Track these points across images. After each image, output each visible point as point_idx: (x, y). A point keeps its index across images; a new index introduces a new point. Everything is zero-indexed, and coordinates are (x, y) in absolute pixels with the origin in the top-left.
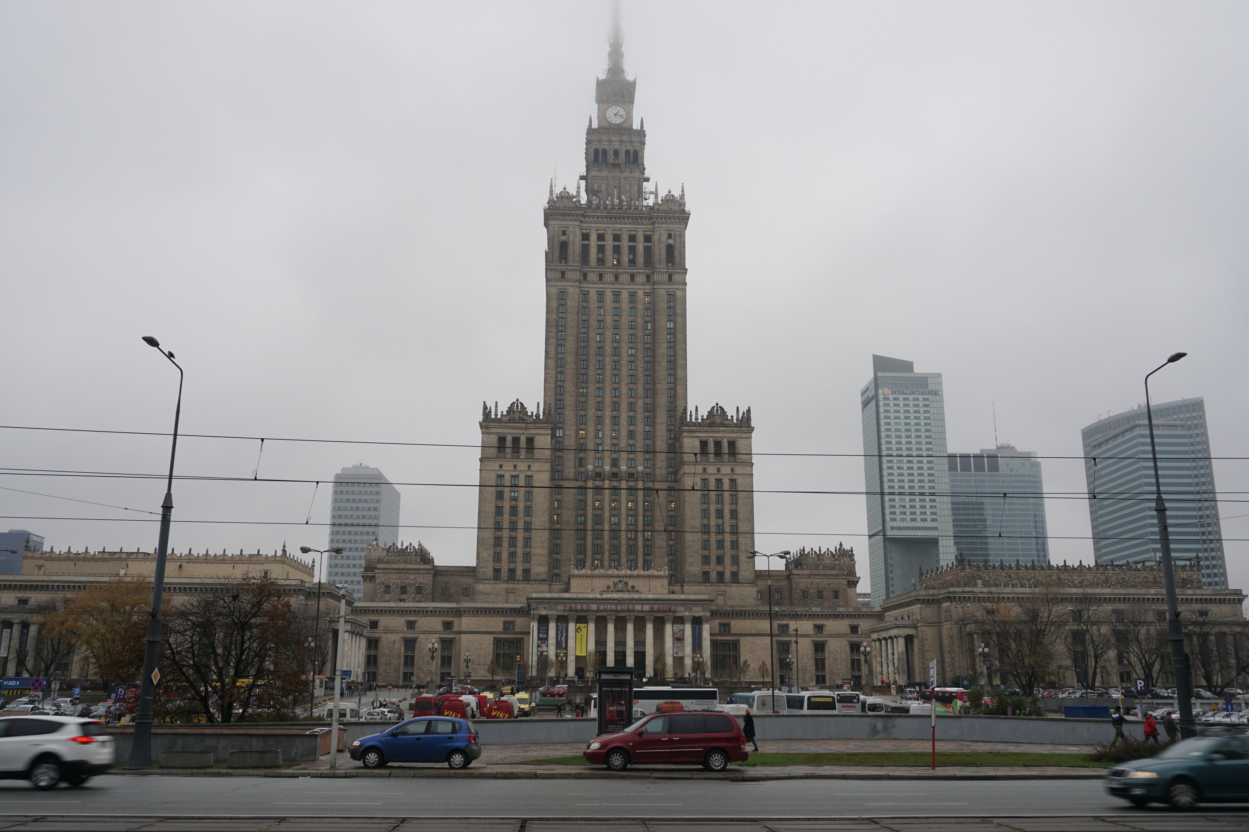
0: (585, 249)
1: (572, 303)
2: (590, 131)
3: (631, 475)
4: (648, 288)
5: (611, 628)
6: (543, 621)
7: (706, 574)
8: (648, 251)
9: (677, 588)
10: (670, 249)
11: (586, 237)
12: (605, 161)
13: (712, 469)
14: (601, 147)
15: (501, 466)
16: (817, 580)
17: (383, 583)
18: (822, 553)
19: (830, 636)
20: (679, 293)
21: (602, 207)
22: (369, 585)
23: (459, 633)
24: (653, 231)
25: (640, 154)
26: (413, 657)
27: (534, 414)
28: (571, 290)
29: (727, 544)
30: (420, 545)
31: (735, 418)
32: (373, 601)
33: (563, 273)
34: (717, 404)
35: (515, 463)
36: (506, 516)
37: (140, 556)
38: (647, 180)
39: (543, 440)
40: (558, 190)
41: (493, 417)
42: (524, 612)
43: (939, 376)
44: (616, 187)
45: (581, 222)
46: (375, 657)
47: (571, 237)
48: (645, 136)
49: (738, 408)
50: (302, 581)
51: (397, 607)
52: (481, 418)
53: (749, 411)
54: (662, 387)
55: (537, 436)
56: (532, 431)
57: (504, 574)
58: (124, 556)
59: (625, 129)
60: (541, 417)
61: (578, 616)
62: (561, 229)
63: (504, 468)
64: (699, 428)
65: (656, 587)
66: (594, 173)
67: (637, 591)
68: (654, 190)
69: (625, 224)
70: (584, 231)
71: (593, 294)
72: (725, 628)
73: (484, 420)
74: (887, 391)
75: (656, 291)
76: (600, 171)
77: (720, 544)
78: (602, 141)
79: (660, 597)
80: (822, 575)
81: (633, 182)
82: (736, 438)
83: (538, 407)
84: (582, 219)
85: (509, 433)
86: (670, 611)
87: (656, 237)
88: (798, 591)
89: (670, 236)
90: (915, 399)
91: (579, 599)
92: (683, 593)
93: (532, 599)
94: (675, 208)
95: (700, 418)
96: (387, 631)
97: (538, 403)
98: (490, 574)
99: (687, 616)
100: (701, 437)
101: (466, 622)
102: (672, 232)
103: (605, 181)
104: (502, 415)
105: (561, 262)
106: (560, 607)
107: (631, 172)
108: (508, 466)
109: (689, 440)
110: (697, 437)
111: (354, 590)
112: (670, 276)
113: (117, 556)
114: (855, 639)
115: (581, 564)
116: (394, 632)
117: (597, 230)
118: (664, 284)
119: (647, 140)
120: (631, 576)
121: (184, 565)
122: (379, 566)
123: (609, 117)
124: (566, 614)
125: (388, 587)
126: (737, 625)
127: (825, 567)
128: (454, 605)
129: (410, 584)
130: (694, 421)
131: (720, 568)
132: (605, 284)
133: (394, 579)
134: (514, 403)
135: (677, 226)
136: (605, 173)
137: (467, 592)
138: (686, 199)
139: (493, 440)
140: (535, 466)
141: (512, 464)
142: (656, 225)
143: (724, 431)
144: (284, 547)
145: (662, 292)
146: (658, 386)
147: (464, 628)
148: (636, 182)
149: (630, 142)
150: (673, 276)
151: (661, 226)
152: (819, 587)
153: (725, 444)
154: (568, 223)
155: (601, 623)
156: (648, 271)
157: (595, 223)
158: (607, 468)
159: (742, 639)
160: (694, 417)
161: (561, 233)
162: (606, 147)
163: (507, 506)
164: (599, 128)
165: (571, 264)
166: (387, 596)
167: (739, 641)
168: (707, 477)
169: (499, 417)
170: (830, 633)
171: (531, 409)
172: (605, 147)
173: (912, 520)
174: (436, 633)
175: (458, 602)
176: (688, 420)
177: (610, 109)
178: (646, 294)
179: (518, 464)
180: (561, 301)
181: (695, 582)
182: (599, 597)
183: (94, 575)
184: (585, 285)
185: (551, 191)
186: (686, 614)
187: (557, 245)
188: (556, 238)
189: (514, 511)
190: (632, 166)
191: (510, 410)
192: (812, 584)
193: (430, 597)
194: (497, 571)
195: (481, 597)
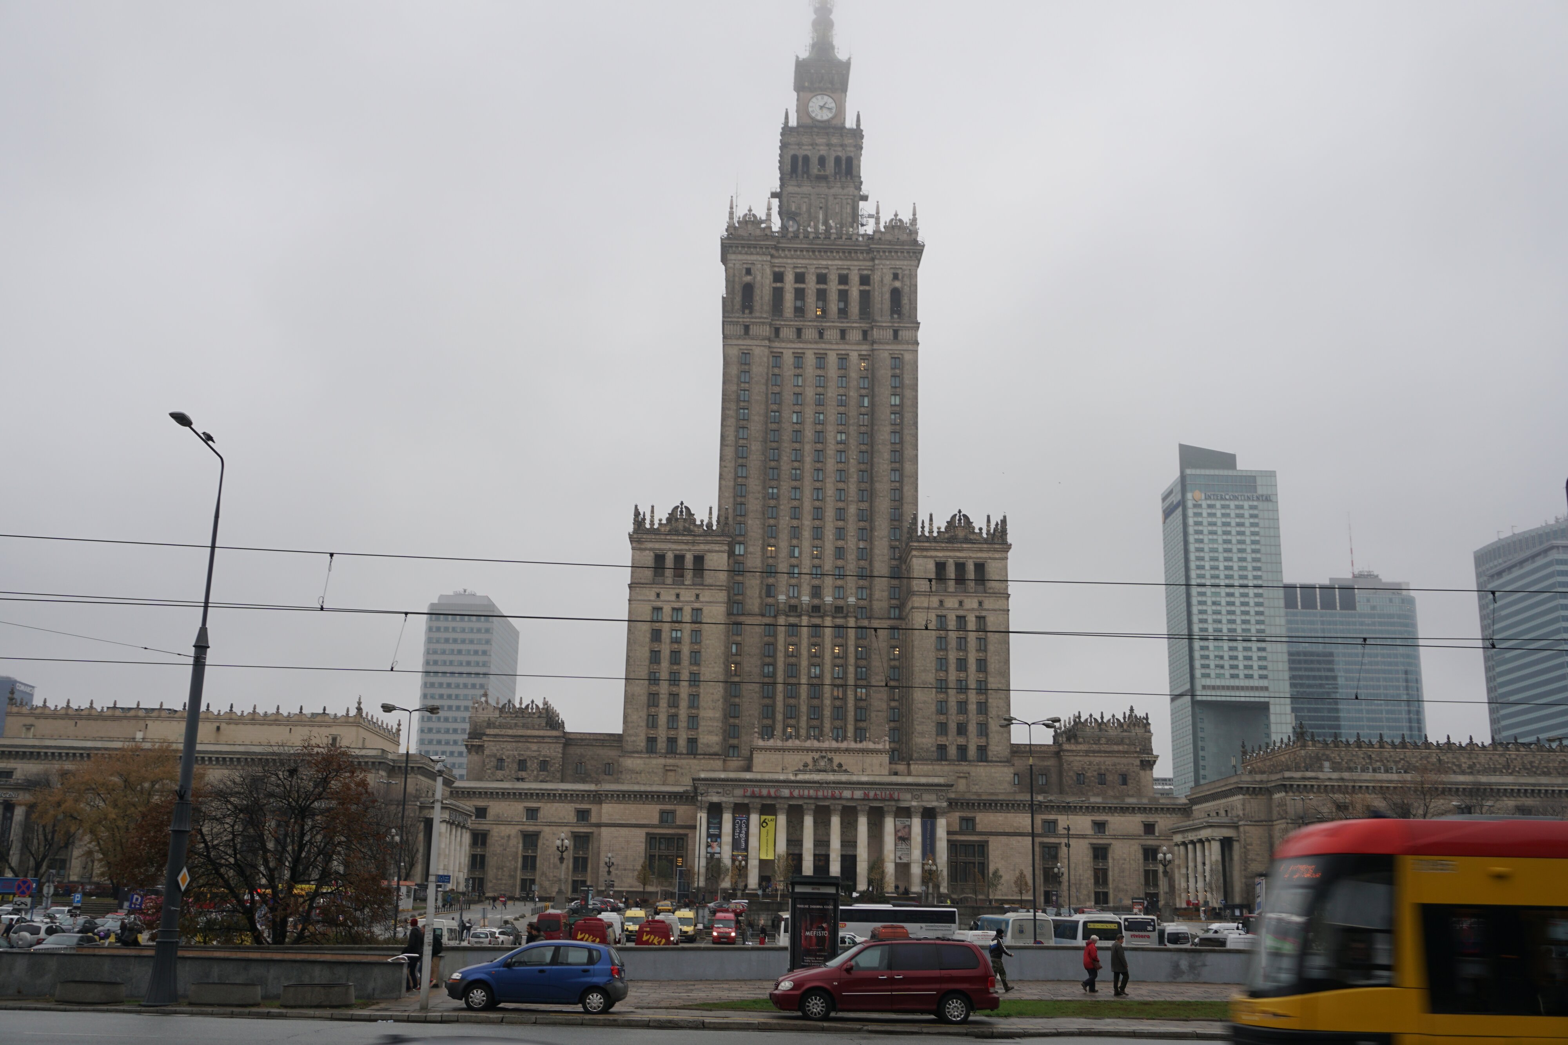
0: (778, 294)
1: (759, 370)
2: (787, 131)
3: (838, 610)
4: (865, 348)
5: (809, 821)
6: (715, 811)
7: (942, 748)
8: (865, 297)
9: (901, 767)
10: (896, 295)
11: (778, 277)
12: (806, 171)
13: (951, 602)
14: (801, 153)
15: (658, 595)
16: (1098, 759)
17: (495, 756)
18: (1105, 720)
19: (1115, 837)
20: (907, 357)
21: (801, 236)
22: (476, 758)
23: (599, 825)
24: (872, 270)
25: (855, 162)
26: (534, 858)
27: (705, 523)
28: (757, 351)
29: (972, 707)
30: (545, 703)
31: (984, 531)
32: (480, 779)
33: (747, 328)
34: (960, 512)
35: (678, 591)
36: (665, 664)
37: (163, 714)
38: (865, 198)
39: (717, 560)
40: (740, 212)
41: (648, 526)
42: (689, 798)
43: (1272, 474)
44: (821, 208)
45: (772, 256)
46: (483, 857)
47: (759, 278)
48: (862, 137)
49: (988, 517)
50: (383, 750)
51: (513, 789)
52: (630, 528)
53: (1004, 521)
54: (883, 487)
55: (709, 554)
56: (702, 547)
57: (662, 745)
58: (141, 713)
59: (835, 128)
60: (714, 528)
61: (763, 805)
62: (745, 266)
63: (662, 598)
64: (934, 544)
65: (871, 765)
66: (791, 189)
67: (846, 771)
68: (874, 212)
69: (834, 259)
70: (777, 269)
71: (788, 358)
72: (968, 824)
73: (636, 531)
74: (1199, 495)
75: (876, 352)
76: (799, 186)
77: (962, 707)
78: (803, 145)
79: (878, 779)
80: (1105, 752)
81: (845, 202)
82: (986, 558)
83: (711, 513)
84: (773, 252)
85: (670, 550)
86: (891, 799)
87: (876, 277)
88: (1071, 773)
89: (896, 277)
90: (1238, 507)
91: (764, 781)
92: (909, 774)
93: (699, 779)
94: (904, 237)
95: (935, 530)
96: (500, 821)
97: (711, 508)
98: (642, 744)
99: (915, 807)
100: (937, 557)
101: (608, 811)
102: (899, 271)
103: (806, 200)
104: (660, 524)
105: (743, 313)
106: (739, 792)
107: (843, 188)
108: (668, 595)
109: (921, 561)
110: (931, 557)
111: (454, 764)
112: (896, 333)
113: (132, 713)
114: (1150, 842)
115: (768, 732)
116: (509, 823)
117: (795, 267)
118: (887, 344)
119: (866, 142)
120: (837, 750)
121: (223, 726)
122: (488, 731)
123: (813, 111)
124: (746, 801)
125: (501, 760)
126: (985, 820)
127: (1110, 741)
128: (592, 787)
129: (531, 758)
130: (927, 534)
131: (961, 741)
132: (805, 342)
133: (509, 750)
134: (677, 507)
135: (905, 263)
136: (806, 189)
137: (610, 770)
138: (920, 225)
139: (648, 559)
140: (706, 596)
141: (673, 592)
142: (877, 262)
143: (969, 549)
144: (359, 703)
145: (884, 354)
146: (878, 486)
147: (605, 820)
148: (849, 201)
149: (842, 145)
150: (900, 333)
151: (884, 262)
152: (1100, 769)
153: (970, 568)
154: (754, 258)
155: (795, 814)
156: (865, 325)
157: (792, 258)
158: (805, 599)
159: (992, 840)
160: (927, 530)
161: (744, 271)
162: (809, 153)
163: (666, 650)
164: (799, 125)
165: (758, 314)
166: (500, 774)
167: (987, 842)
168: (944, 612)
169: (656, 526)
170: (1115, 833)
171: (701, 516)
172: (806, 153)
173: (1233, 676)
174: (566, 825)
175: (597, 782)
176: (919, 533)
177: (814, 100)
178: (862, 358)
179: (682, 592)
180: (743, 367)
181: (926, 760)
182: (792, 778)
183: (102, 739)
184: (777, 344)
185: (731, 214)
186: (914, 803)
187: (738, 288)
188: (737, 279)
189: (675, 657)
190: (843, 179)
191: (672, 517)
192: (1090, 765)
193: (558, 775)
194: (651, 741)
195: (629, 777)
